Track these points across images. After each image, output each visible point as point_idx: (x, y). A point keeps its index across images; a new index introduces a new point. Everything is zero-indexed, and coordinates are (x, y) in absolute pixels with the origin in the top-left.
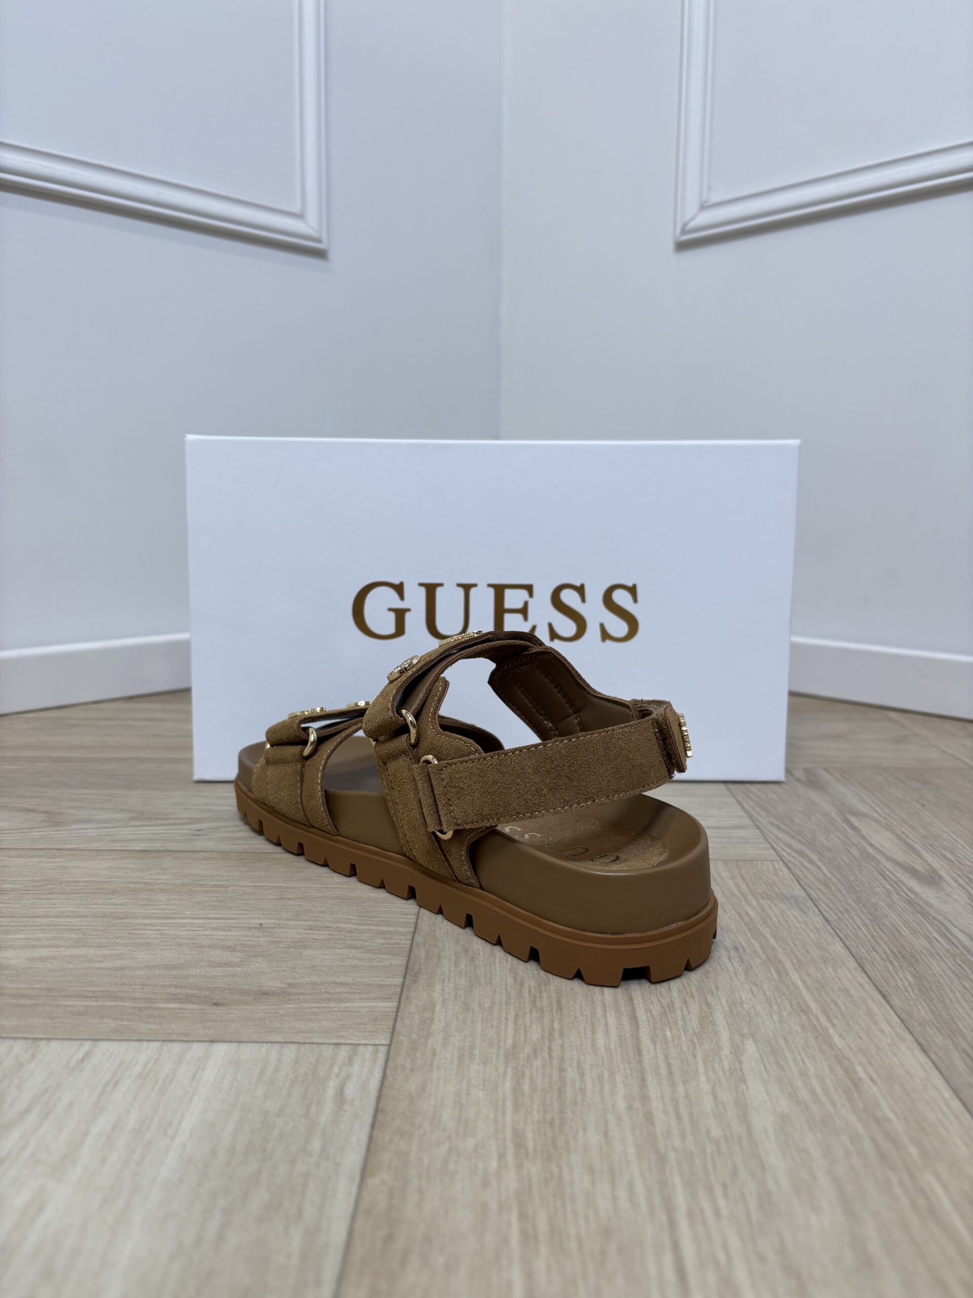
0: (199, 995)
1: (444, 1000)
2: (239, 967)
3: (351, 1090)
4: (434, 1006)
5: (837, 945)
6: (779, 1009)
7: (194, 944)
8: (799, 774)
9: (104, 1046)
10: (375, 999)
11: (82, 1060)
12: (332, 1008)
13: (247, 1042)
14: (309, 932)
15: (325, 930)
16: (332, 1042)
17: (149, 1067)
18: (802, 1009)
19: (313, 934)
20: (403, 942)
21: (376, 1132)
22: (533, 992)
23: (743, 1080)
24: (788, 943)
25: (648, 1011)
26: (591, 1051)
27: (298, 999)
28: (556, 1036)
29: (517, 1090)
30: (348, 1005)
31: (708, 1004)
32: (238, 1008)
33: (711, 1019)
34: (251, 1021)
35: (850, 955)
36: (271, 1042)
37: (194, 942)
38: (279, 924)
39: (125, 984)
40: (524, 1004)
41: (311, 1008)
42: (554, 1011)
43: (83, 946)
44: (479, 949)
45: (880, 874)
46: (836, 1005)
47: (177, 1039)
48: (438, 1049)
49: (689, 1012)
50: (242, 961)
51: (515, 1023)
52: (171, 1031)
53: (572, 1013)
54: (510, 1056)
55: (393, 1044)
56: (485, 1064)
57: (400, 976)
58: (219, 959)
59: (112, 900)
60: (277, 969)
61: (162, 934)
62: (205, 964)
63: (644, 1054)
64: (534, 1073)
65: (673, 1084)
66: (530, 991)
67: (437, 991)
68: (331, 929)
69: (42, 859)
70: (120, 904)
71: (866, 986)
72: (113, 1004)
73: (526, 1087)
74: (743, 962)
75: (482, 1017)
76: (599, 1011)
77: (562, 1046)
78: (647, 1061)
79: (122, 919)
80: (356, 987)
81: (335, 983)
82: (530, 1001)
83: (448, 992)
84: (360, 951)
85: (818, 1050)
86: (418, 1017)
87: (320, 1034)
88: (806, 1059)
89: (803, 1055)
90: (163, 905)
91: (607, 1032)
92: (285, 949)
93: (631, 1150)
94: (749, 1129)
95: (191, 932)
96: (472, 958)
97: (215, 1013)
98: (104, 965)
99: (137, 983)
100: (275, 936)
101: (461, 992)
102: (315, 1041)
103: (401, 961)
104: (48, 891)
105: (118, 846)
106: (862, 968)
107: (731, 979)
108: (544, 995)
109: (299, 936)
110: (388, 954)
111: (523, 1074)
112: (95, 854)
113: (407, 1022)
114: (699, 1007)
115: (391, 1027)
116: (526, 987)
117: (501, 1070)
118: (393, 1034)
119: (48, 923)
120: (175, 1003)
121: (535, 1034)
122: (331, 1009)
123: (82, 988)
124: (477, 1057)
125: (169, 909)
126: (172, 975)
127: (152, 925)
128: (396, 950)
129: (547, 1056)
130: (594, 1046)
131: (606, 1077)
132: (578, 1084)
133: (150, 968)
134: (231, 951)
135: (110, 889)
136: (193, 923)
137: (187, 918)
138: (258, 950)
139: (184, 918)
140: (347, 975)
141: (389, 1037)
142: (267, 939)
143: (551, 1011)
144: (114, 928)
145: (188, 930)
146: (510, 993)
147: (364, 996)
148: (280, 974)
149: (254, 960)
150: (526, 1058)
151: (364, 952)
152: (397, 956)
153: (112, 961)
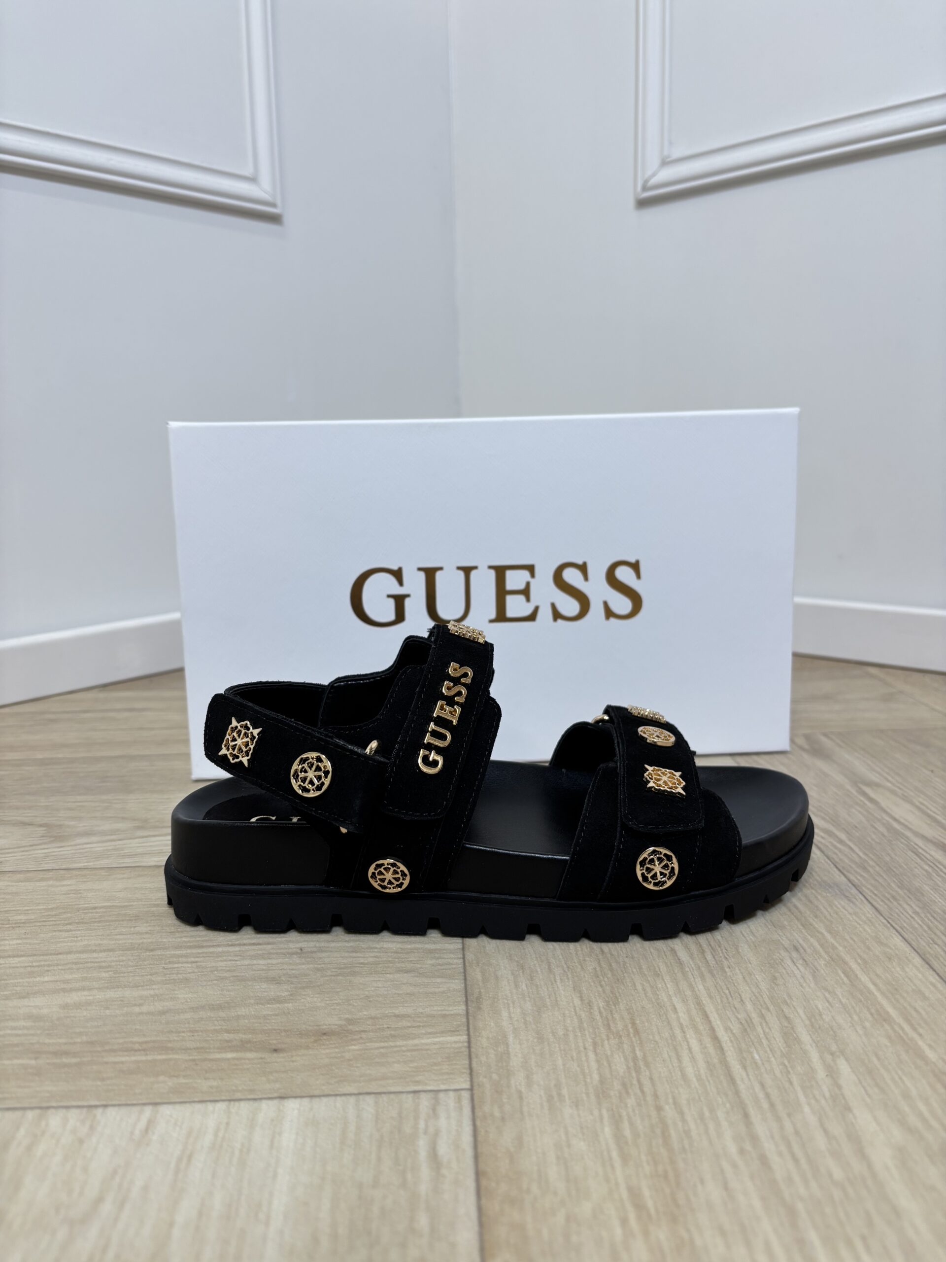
0: (255, 1040)
1: (515, 1029)
2: (289, 1003)
3: (443, 1149)
4: (505, 1036)
6: (860, 1019)
7: (235, 976)
9: (166, 1109)
10: (443, 1032)
11: (147, 1131)
12: (400, 1046)
13: (319, 1096)
14: (354, 955)
16: (410, 1090)
17: (221, 1134)
18: (883, 1017)
20: (455, 961)
21: (484, 1201)
22: (604, 1014)
23: (848, 1108)
25: (727, 1029)
26: (683, 1083)
27: (361, 1038)
28: (642, 1067)
29: (618, 1137)
30: (416, 1041)
31: (787, 1018)
32: (300, 1054)
33: (795, 1035)
34: (318, 1069)
36: (345, 1095)
38: (320, 947)
39: (172, 1032)
40: (598, 1028)
41: (377, 1048)
42: (632, 1035)
43: (118, 987)
44: (535, 965)
46: (916, 1011)
48: (523, 1090)
49: (770, 1029)
50: (291, 995)
51: (596, 1054)
52: (234, 1089)
53: (651, 1037)
54: (601, 1095)
55: (474, 1088)
56: (577, 1106)
57: (462, 1003)
58: (266, 993)
59: (136, 928)
60: (330, 1002)
61: (198, 967)
62: (252, 1001)
63: (738, 1082)
64: (631, 1114)
65: (778, 1119)
66: (600, 1012)
67: (504, 1019)
68: (376, 950)
69: (51, 883)
70: (147, 933)
72: (164, 1057)
73: (627, 1133)
74: (807, 964)
75: (560, 1047)
76: (678, 1032)
77: (651, 1079)
78: (743, 1091)
79: (152, 950)
80: (419, 1019)
81: (397, 1016)
82: (604, 1025)
83: (516, 1019)
84: (413, 975)
86: (493, 1051)
87: (394, 1081)
91: (693, 1059)
92: (333, 977)
93: (757, 1204)
94: (870, 1166)
95: (229, 963)
97: (276, 1062)
98: (144, 1009)
99: (185, 1030)
100: (319, 962)
101: (530, 1019)
102: (392, 1089)
103: (457, 984)
104: (65, 920)
105: (128, 862)
107: (801, 986)
108: (616, 1016)
109: (345, 961)
110: (442, 977)
111: (620, 1116)
112: (106, 874)
113: (483, 1059)
114: (778, 1022)
115: (467, 1066)
116: (596, 1008)
117: (596, 1112)
118: (471, 1074)
119: (74, 961)
120: (231, 1052)
121: (620, 1064)
122: (398, 1049)
123: (127, 1040)
124: (567, 1097)
126: (220, 1018)
127: (186, 956)
128: (450, 972)
129: (638, 1091)
130: (684, 1076)
131: (707, 1114)
132: (680, 1124)
133: (194, 1009)
134: (277, 983)
135: (131, 915)
136: (228, 952)
137: (221, 945)
138: (305, 980)
139: (218, 946)
140: (406, 1005)
141: (468, 1079)
142: (311, 966)
143: (628, 1035)
144: (146, 963)
145: (225, 961)
146: (580, 1016)
147: (429, 1030)
148: (335, 1009)
149: (304, 993)
150: (618, 1095)
151: (417, 977)
152: (453, 979)
153: (152, 1004)
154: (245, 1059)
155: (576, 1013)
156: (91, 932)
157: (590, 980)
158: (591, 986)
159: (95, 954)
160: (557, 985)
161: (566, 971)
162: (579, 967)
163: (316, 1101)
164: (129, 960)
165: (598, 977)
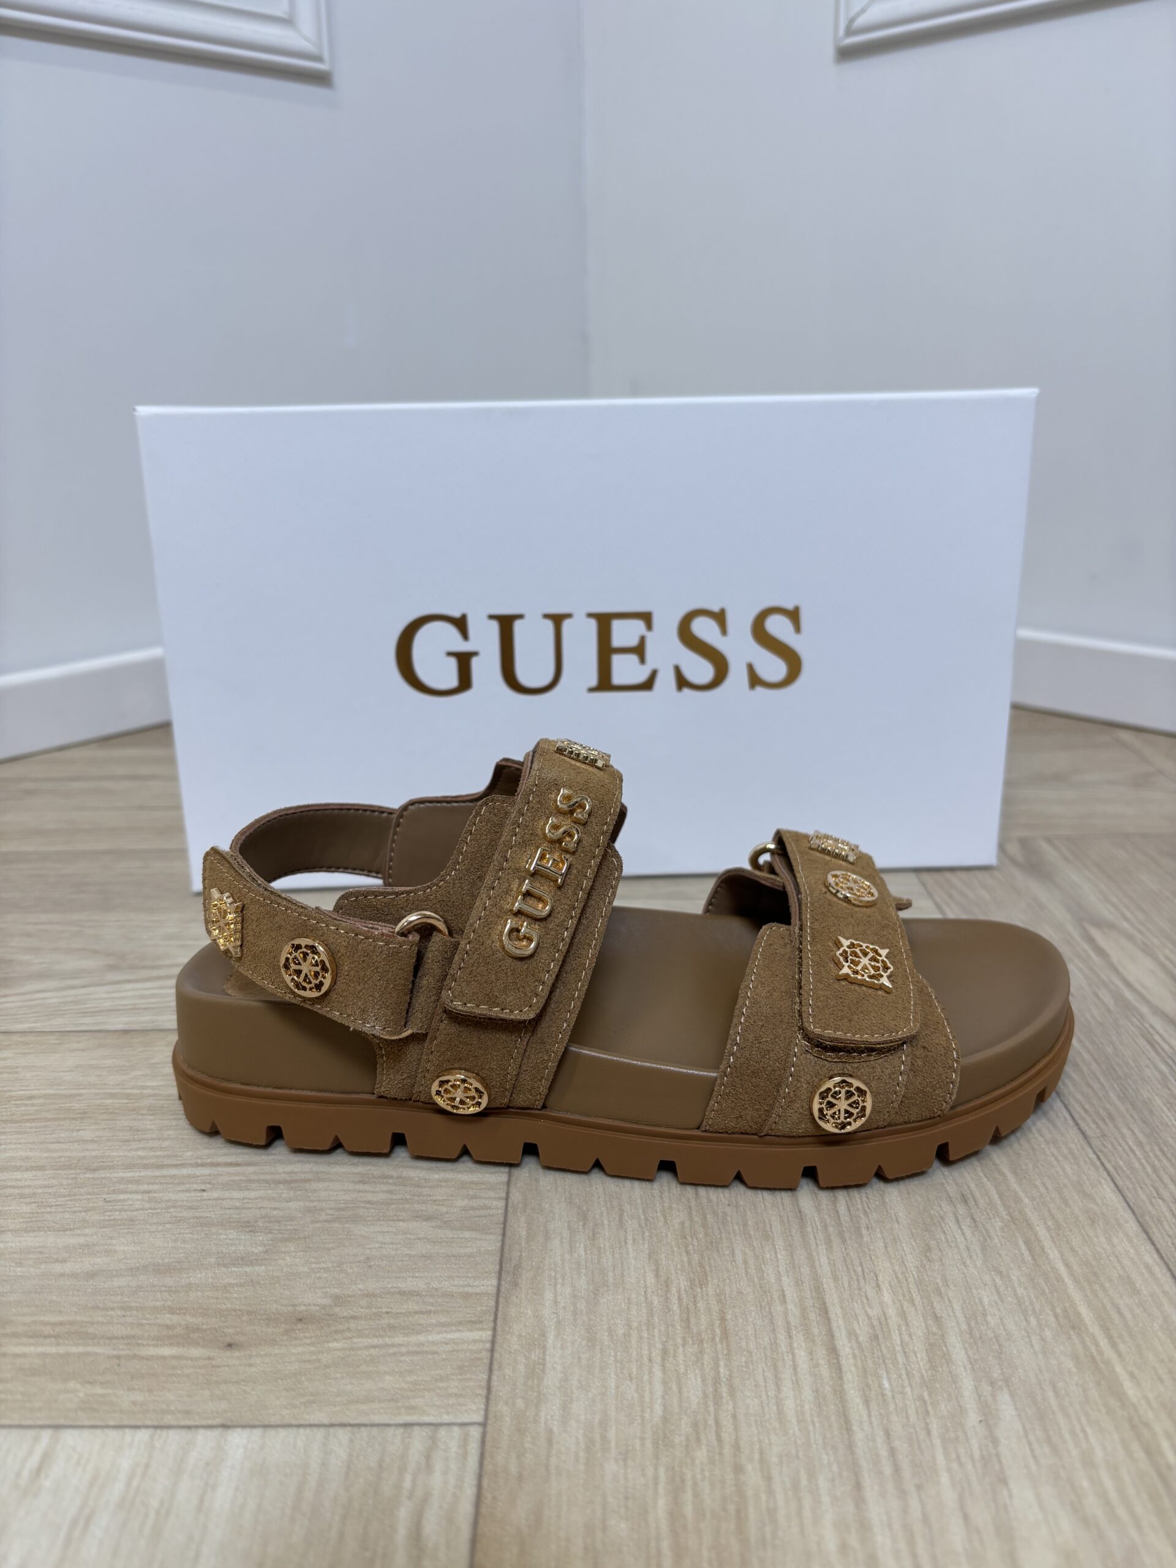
1: (559, 1322)
2: (261, 1265)
3: (431, 1526)
4: (543, 1334)
5: (1105, 1186)
6: (1040, 1325)
7: (197, 1218)
8: (1014, 849)
9: (69, 1437)
10: (460, 1323)
11: (38, 1471)
12: (399, 1345)
14: (360, 1187)
15: (383, 1183)
16: (401, 1422)
17: (135, 1484)
18: (1072, 1324)
19: (366, 1191)
20: (495, 1203)
22: (684, 1299)
23: (1004, 1481)
24: (1036, 1186)
25: (852, 1334)
26: (777, 1425)
27: (349, 1330)
28: (725, 1395)
30: (422, 1338)
31: (937, 1319)
32: (262, 1353)
33: (944, 1349)
34: (282, 1380)
35: (1127, 1208)
36: (311, 1426)
37: (197, 1214)
39: (98, 1308)
40: (673, 1325)
41: (367, 1348)
42: (717, 1339)
43: (39, 1229)
44: (601, 1215)
45: (1147, 1041)
46: (1120, 1312)
47: (175, 1423)
48: (555, 1429)
49: (910, 1336)
50: (266, 1252)
52: (164, 1406)
54: (660, 1442)
55: (489, 1422)
56: (625, 1460)
57: (493, 1275)
58: (233, 1248)
60: (317, 1267)
61: (150, 1201)
62: (213, 1260)
63: (855, 1428)
64: (699, 1476)
65: (902, 1494)
66: (680, 1299)
67: (547, 1304)
68: (391, 1181)
70: (92, 1141)
71: (1157, 1270)
72: (81, 1349)
73: (688, 1509)
74: (976, 1226)
75: (615, 1356)
76: (782, 1336)
77: (734, 1417)
78: (860, 1444)
79: (94, 1170)
80: (431, 1303)
81: (402, 1293)
82: (682, 1320)
83: (562, 1305)
84: (434, 1224)
85: (1104, 1410)
86: (523, 1361)
87: (382, 1405)
88: (1089, 1430)
89: (1083, 1420)
90: (152, 1139)
91: (797, 1384)
92: (327, 1225)
96: (594, 1234)
97: (228, 1366)
98: (68, 1268)
99: (115, 1305)
100: (312, 1198)
101: (581, 1305)
102: (377, 1419)
103: (491, 1243)
105: (88, 1022)
106: (1147, 1233)
107: (964, 1263)
108: (701, 1305)
109: (346, 1201)
110: (473, 1230)
111: (683, 1481)
113: (508, 1371)
114: (923, 1324)
115: (484, 1384)
116: (674, 1290)
117: (650, 1472)
120: (171, 1344)
121: (694, 1389)
122: (395, 1349)
123: (36, 1318)
125: (161, 1149)
126: (165, 1287)
127: (137, 1182)
128: (485, 1221)
129: (713, 1437)
130: (780, 1413)
131: (804, 1482)
132: (764, 1497)
133: (134, 1271)
134: (250, 1231)
135: (77, 1111)
136: (195, 1176)
137: (187, 1164)
138: (289, 1227)
139: (183, 1165)
140: (417, 1275)
141: (483, 1406)
142: (301, 1203)
143: (713, 1339)
144: (82, 1190)
145: (188, 1191)
146: (652, 1304)
147: (443, 1319)
148: (320, 1278)
149: (283, 1249)
150: (684, 1443)
151: (440, 1227)
152: (487, 1233)
153: (79, 1260)
154: (186, 1359)
155: (646, 1298)
156: (20, 1136)
157: (673, 1244)
158: (673, 1252)
159: (18, 1173)
160: (627, 1248)
161: (644, 1225)
162: (662, 1219)
163: (271, 1432)
164: (61, 1185)
165: (685, 1238)
